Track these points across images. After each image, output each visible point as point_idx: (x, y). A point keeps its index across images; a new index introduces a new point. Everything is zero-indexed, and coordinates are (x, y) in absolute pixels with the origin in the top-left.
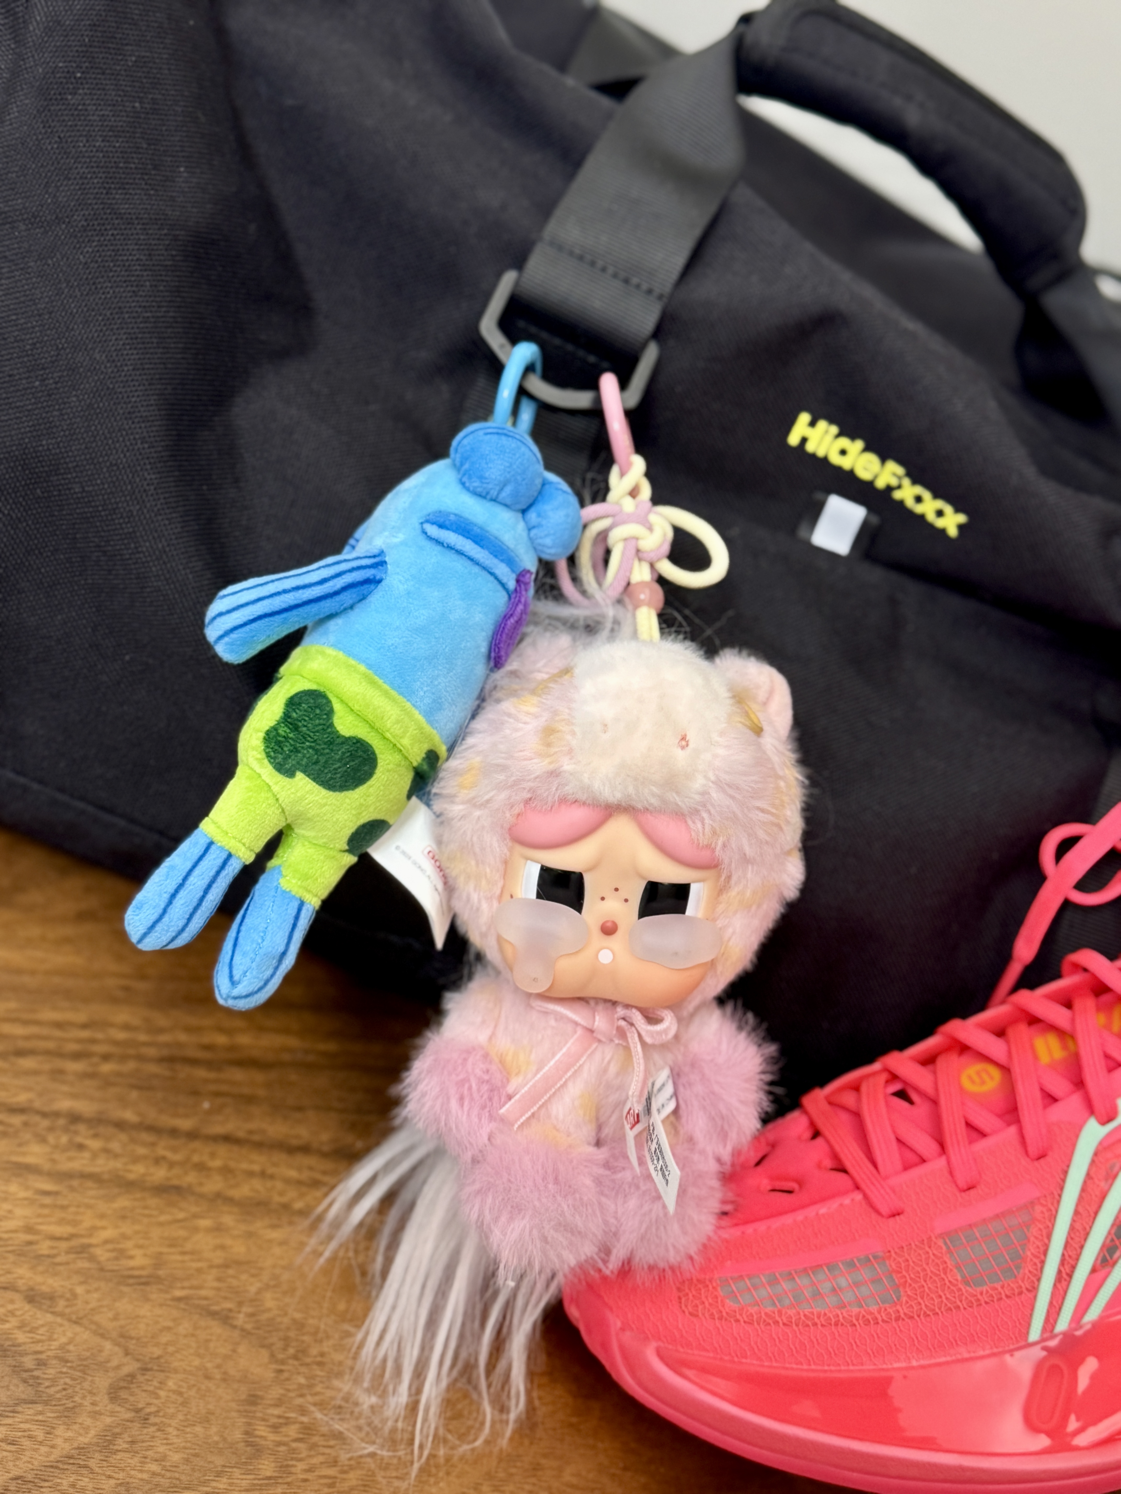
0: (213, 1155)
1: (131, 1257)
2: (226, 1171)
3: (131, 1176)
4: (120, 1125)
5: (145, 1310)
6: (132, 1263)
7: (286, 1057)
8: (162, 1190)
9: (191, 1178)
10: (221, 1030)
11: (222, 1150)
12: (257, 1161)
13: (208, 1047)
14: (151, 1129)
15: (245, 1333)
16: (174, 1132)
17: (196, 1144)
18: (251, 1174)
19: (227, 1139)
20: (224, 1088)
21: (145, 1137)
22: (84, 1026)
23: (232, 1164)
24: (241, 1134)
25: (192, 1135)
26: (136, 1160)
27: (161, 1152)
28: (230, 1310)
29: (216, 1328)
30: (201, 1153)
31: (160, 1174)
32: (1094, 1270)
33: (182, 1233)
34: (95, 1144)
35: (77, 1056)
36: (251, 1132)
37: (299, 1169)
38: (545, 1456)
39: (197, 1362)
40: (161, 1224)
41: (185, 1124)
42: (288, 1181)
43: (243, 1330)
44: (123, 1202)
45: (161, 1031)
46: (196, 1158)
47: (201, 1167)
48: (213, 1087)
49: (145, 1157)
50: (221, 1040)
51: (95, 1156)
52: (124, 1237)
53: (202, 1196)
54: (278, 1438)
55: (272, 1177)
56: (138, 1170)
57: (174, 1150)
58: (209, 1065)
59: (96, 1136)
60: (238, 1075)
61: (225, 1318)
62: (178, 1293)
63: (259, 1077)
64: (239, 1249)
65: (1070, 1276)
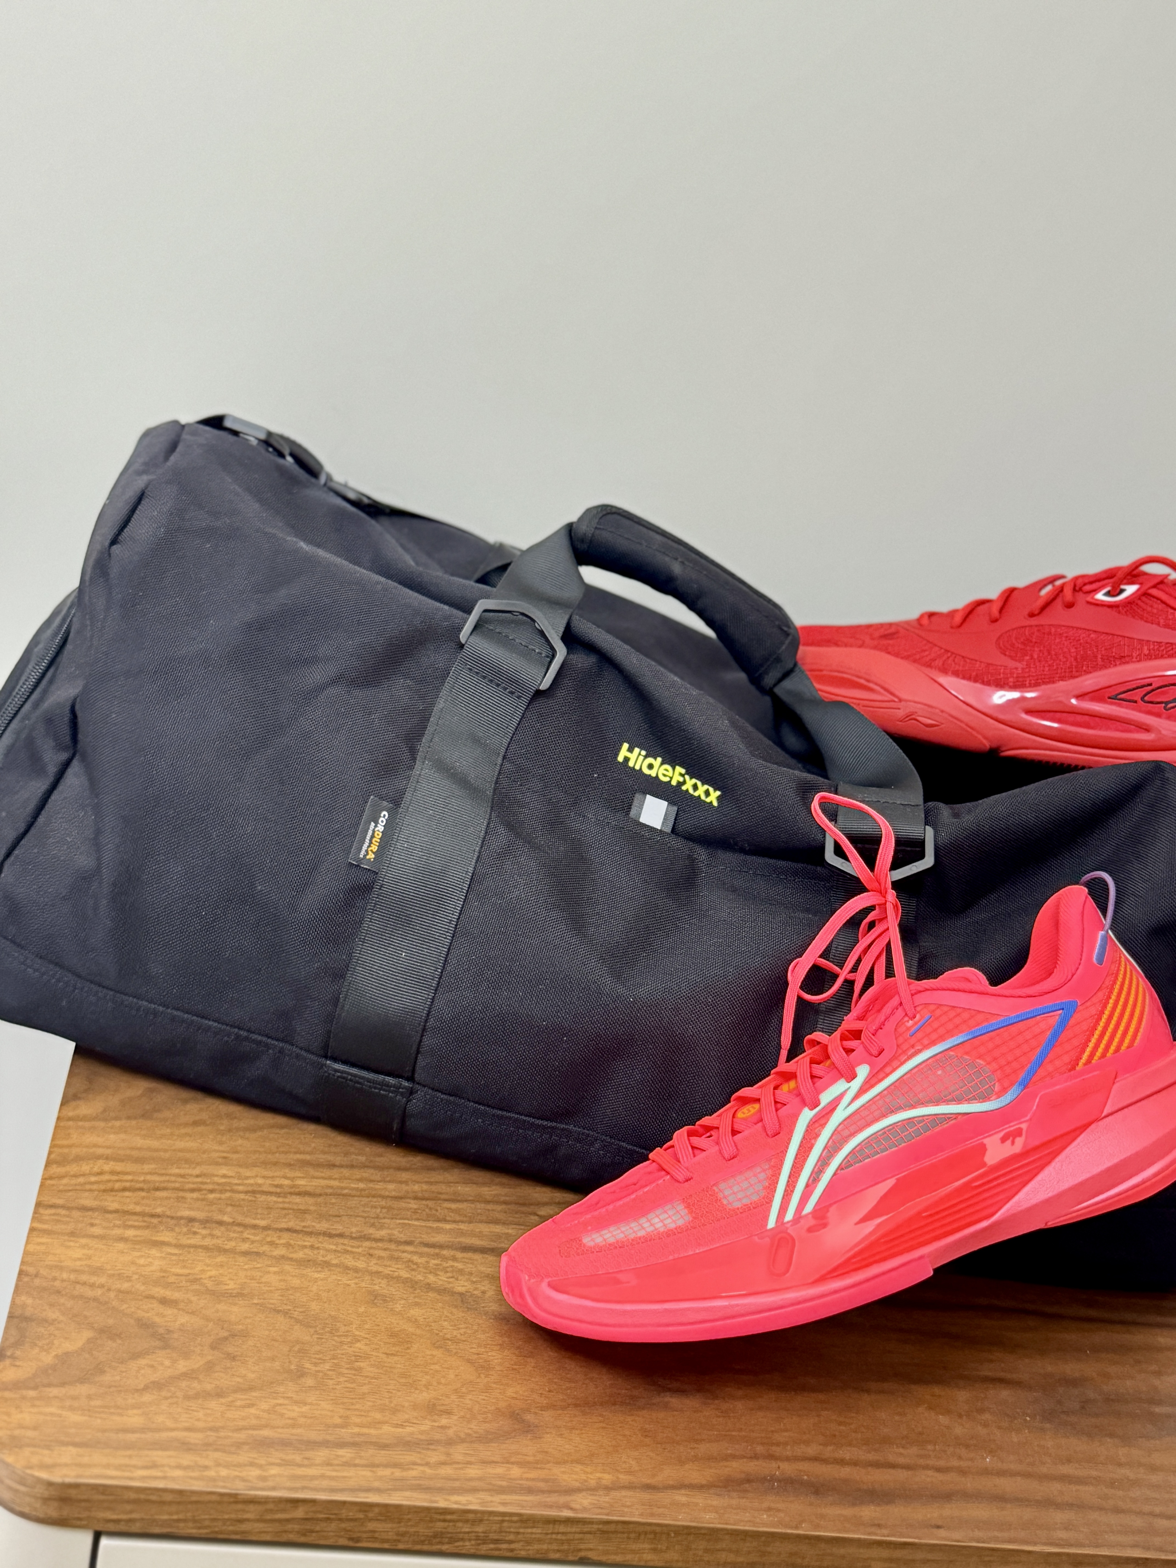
0: (279, 1238)
1: (228, 1285)
2: (288, 1245)
3: (227, 1247)
4: (220, 1223)
5: (235, 1309)
6: (227, 1287)
7: (330, 1191)
8: (245, 1253)
9: (266, 1248)
10: (286, 1178)
11: (286, 1237)
12: (309, 1241)
13: (277, 1186)
14: (239, 1225)
15: (297, 1321)
16: (255, 1227)
17: (270, 1232)
18: (305, 1247)
19: (288, 1230)
20: (286, 1206)
21: (236, 1228)
22: (197, 1176)
23: (292, 1242)
24: (298, 1228)
25: (266, 1228)
26: (230, 1240)
27: (245, 1235)
28: (289, 1310)
29: (280, 1318)
30: (273, 1237)
31: (245, 1247)
32: (807, 1185)
33: (259, 1274)
34: (204, 1232)
35: (193, 1190)
36: (304, 1227)
37: (336, 1245)
38: (495, 1383)
39: (267, 1333)
40: (246, 1270)
41: (263, 1223)
42: (328, 1250)
43: (296, 1319)
44: (220, 1259)
45: (247, 1178)
46: (269, 1239)
47: (271, 1243)
48: (281, 1206)
49: (236, 1238)
50: (286, 1182)
51: (204, 1237)
52: (221, 1275)
53: (271, 1256)
54: (317, 1369)
55: (318, 1248)
56: (230, 1245)
57: (254, 1234)
58: (278, 1195)
59: (205, 1228)
60: (297, 1199)
61: (286, 1313)
62: (256, 1301)
63: (310, 1200)
64: (296, 1282)
65: (792, 1191)
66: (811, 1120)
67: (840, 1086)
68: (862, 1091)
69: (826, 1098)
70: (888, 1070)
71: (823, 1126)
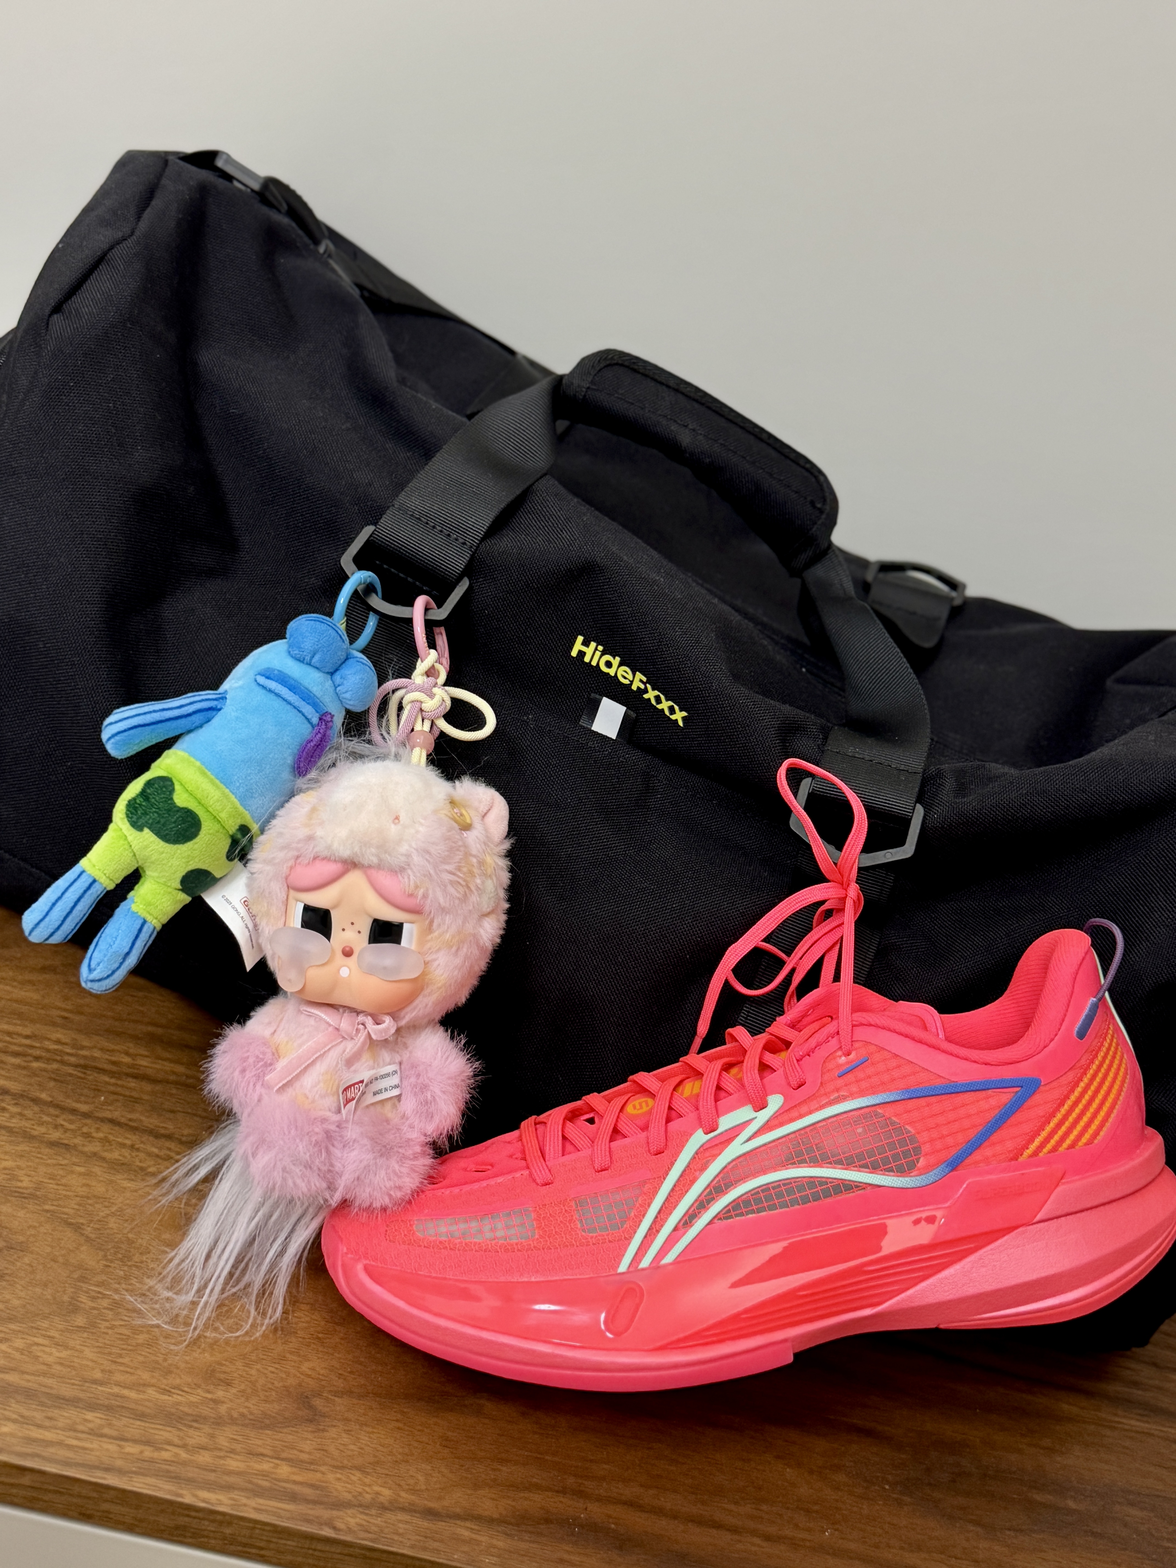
0: (98, 1130)
1: (21, 1181)
2: (105, 1141)
3: (35, 1133)
4: (36, 1101)
5: (21, 1214)
6: (19, 1184)
7: (172, 1078)
8: (53, 1144)
9: (78, 1141)
10: (127, 1054)
11: (106, 1128)
12: (131, 1138)
13: (114, 1063)
14: (57, 1106)
15: (88, 1239)
16: (74, 1111)
17: (89, 1121)
18: (123, 1145)
19: (112, 1121)
20: (119, 1089)
21: (52, 1111)
22: (27, 1037)
23: (111, 1137)
24: (123, 1120)
25: (86, 1115)
26: (42, 1123)
27: (60, 1121)
28: (82, 1224)
29: (69, 1233)
30: (90, 1127)
31: (55, 1135)
32: (676, 1229)
33: (61, 1172)
34: (14, 1109)
35: (16, 1054)
36: (130, 1120)
37: (160, 1149)
38: (291, 1353)
39: (49, 1250)
40: (48, 1165)
41: (84, 1108)
42: (150, 1154)
43: (87, 1237)
44: (23, 1147)
45: (83, 1048)
46: (85, 1130)
47: (87, 1136)
48: (112, 1088)
49: (48, 1123)
50: (127, 1060)
51: (12, 1117)
52: (19, 1167)
53: (82, 1152)
54: (93, 1305)
55: (138, 1150)
56: (40, 1130)
57: (71, 1122)
58: (112, 1074)
59: (16, 1104)
60: (132, 1083)
61: (77, 1228)
62: (47, 1207)
63: (148, 1087)
64: (100, 1189)
65: (658, 1231)
66: (702, 1146)
67: (744, 1113)
68: (767, 1127)
69: (726, 1122)
70: (804, 1109)
71: (715, 1156)
